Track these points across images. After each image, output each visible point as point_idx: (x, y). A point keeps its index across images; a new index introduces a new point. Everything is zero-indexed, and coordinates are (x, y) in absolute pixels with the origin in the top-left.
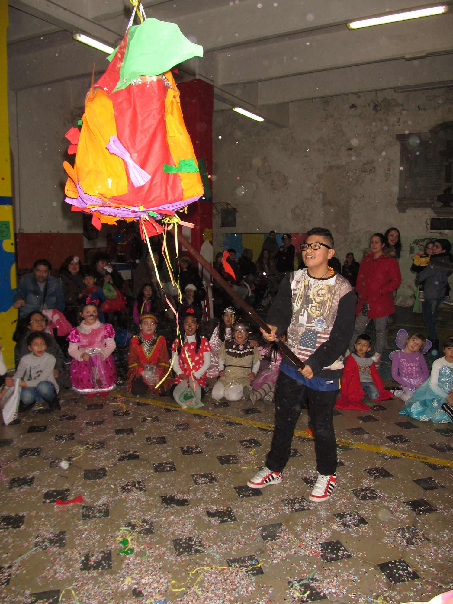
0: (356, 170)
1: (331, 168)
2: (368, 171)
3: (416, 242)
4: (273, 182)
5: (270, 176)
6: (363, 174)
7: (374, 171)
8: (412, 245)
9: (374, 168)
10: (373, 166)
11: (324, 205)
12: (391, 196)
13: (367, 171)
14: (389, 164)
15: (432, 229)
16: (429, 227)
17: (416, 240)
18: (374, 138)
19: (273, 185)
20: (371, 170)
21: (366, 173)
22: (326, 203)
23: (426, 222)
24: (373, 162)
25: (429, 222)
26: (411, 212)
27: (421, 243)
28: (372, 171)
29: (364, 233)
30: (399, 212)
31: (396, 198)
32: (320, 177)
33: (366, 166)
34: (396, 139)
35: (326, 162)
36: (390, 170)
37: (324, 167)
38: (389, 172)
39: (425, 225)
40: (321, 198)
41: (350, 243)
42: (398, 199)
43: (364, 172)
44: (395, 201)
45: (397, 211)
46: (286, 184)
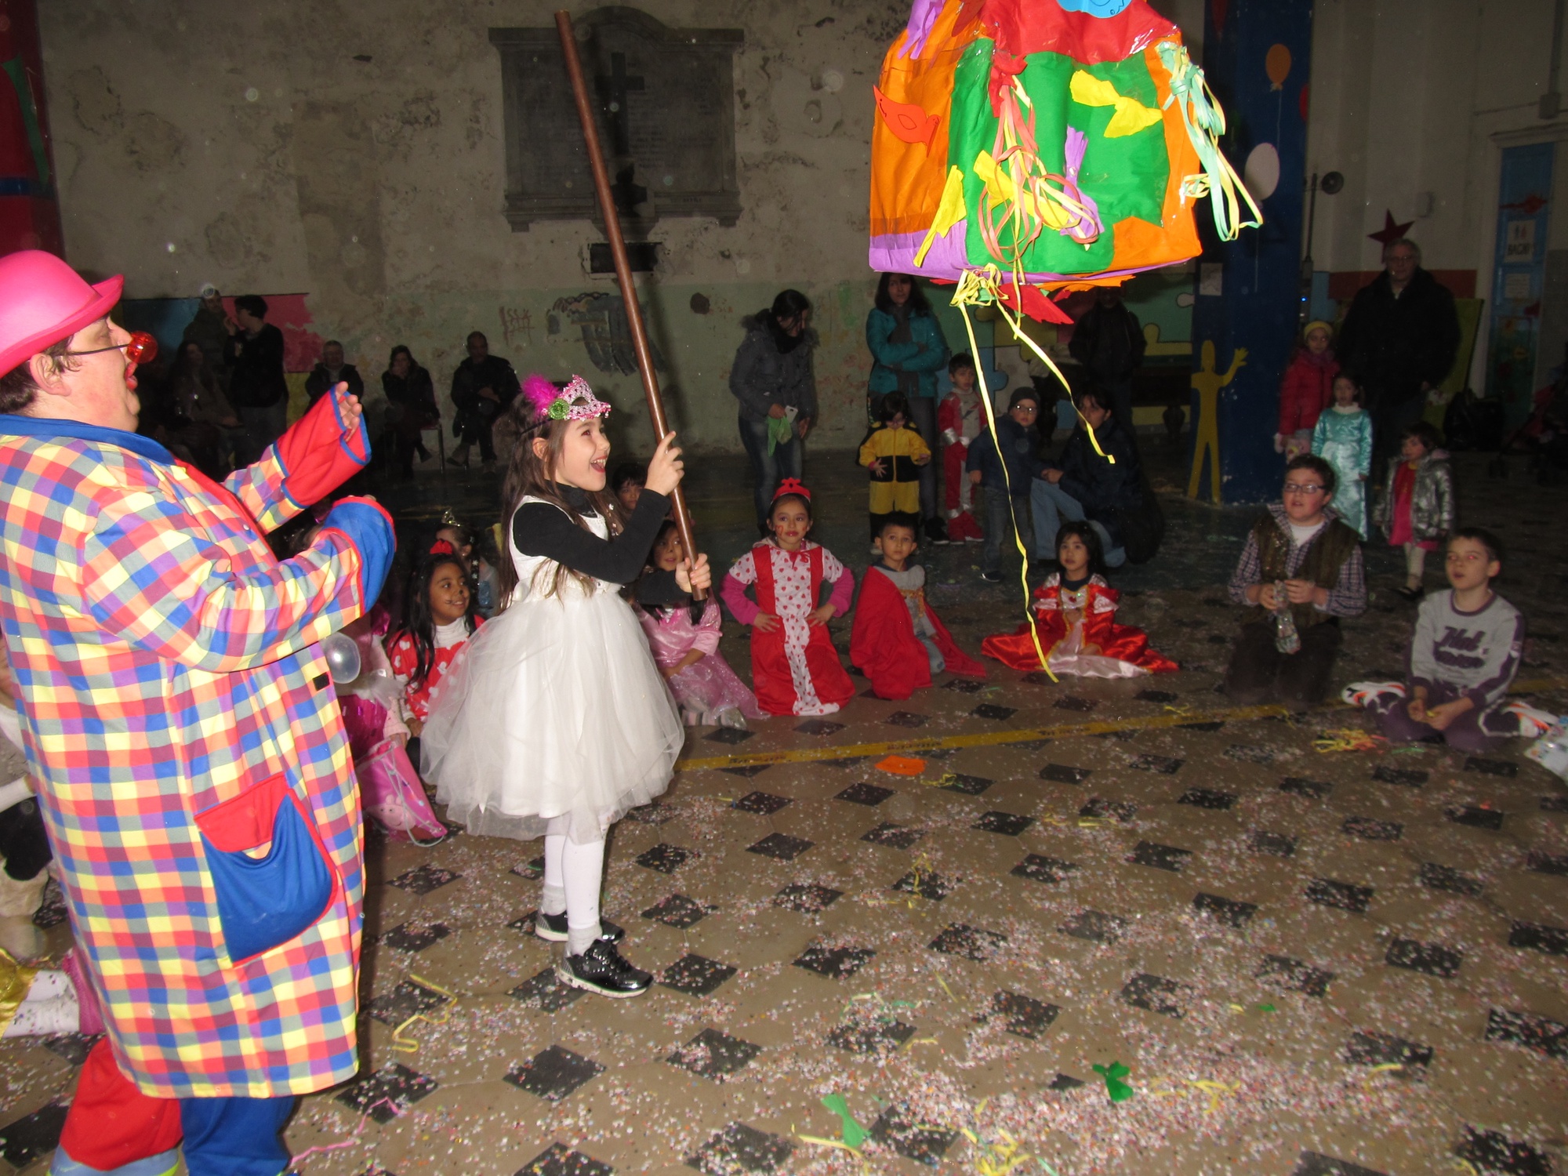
0: (387, 117)
1: (313, 109)
2: (422, 120)
3: (562, 304)
4: (133, 142)
5: (122, 125)
6: (408, 130)
7: (438, 123)
8: (553, 313)
9: (437, 113)
10: (433, 107)
11: (303, 213)
12: (487, 188)
13: (417, 121)
14: (475, 105)
15: (594, 270)
16: (588, 265)
17: (560, 300)
18: (428, 32)
19: (133, 152)
20: (428, 118)
21: (417, 126)
22: (308, 206)
23: (580, 254)
24: (431, 97)
25: (587, 254)
26: (544, 230)
27: (573, 307)
28: (432, 120)
29: (427, 287)
30: (513, 230)
31: (501, 195)
32: (283, 133)
33: (413, 108)
34: (491, 39)
35: (297, 91)
36: (478, 122)
37: (294, 106)
38: (476, 126)
39: (579, 261)
40: (294, 193)
41: (391, 316)
42: (507, 197)
43: (411, 124)
44: (499, 201)
45: (509, 228)
46: (177, 150)
